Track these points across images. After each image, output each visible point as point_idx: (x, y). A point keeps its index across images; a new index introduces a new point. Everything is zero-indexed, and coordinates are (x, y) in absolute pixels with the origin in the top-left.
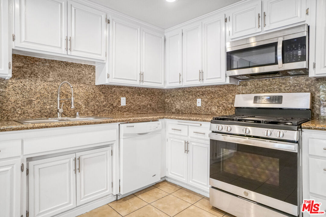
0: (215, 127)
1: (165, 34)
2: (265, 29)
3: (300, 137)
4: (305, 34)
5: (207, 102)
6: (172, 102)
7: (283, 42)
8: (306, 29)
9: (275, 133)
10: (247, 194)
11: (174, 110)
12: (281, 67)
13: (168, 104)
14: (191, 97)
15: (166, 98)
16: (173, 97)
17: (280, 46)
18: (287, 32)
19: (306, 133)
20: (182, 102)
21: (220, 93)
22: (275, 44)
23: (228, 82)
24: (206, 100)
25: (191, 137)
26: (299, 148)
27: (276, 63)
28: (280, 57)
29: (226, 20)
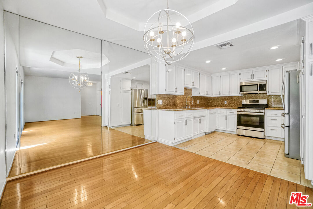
0: (239, 110)
1: (212, 75)
2: (254, 79)
3: (265, 111)
4: (266, 83)
5: (229, 102)
6: (212, 102)
7: (260, 84)
8: (266, 82)
9: (258, 111)
10: (250, 129)
11: (213, 106)
12: (259, 92)
13: (210, 103)
14: (222, 100)
15: (209, 101)
16: (213, 100)
17: (259, 85)
18: (261, 82)
19: (266, 110)
20: (217, 102)
21: (235, 99)
22: (257, 85)
23: (240, 95)
24: (229, 101)
25: (228, 114)
26: (265, 114)
27: (257, 90)
28: (259, 89)
29: (239, 74)
